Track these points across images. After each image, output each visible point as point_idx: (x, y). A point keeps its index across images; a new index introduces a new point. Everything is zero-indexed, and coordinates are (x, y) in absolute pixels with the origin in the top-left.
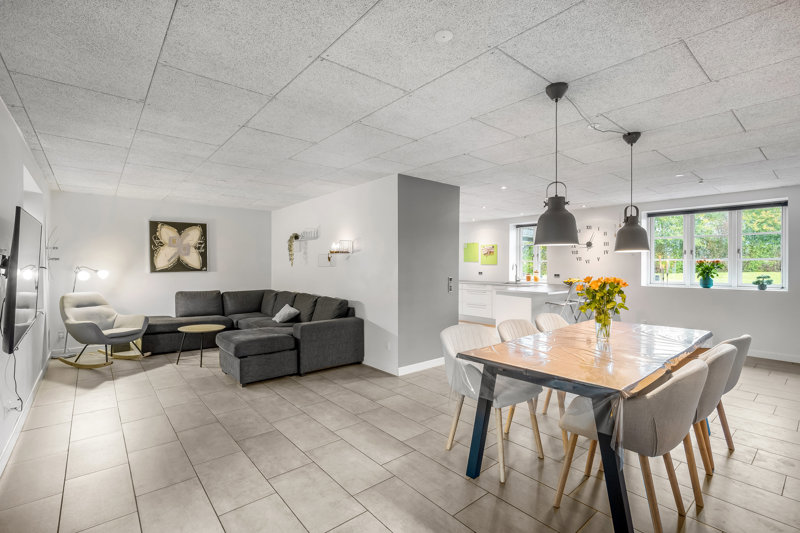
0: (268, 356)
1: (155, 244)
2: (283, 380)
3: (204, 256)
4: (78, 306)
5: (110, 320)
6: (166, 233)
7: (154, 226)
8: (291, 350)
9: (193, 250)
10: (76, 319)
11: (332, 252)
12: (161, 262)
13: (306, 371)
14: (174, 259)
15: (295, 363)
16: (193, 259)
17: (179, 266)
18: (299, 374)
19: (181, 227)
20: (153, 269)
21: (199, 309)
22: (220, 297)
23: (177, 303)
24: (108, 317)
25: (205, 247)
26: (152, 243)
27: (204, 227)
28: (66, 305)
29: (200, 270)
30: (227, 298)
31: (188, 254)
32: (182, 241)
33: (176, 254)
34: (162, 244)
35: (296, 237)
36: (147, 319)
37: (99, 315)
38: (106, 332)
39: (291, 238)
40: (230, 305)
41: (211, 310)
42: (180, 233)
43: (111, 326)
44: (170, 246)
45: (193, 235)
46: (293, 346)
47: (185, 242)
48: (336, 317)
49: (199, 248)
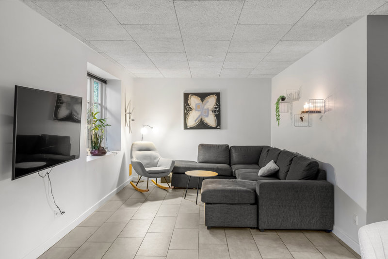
0: (230, 206)
1: (187, 109)
2: (242, 231)
3: (218, 117)
4: (140, 150)
5: (156, 161)
6: (194, 101)
7: (186, 96)
8: (251, 204)
9: (211, 113)
10: (137, 159)
11: (303, 112)
12: (191, 122)
13: (265, 227)
14: (199, 120)
15: (254, 216)
16: (211, 120)
17: (202, 125)
18: (257, 228)
19: (203, 96)
20: (186, 127)
21: (213, 159)
22: (228, 150)
23: (199, 152)
24: (155, 158)
25: (219, 111)
26: (185, 108)
27: (218, 95)
28: (133, 149)
29: (216, 128)
30: (233, 151)
31: (207, 116)
32: (204, 106)
33: (199, 116)
34: (191, 109)
35: (283, 99)
36: (173, 162)
37: (150, 157)
38: (147, 169)
39: (279, 100)
40: (235, 156)
41: (219, 159)
42: (202, 100)
43: (155, 165)
44: (196, 110)
45: (211, 101)
46: (253, 201)
47: (205, 107)
48: (303, 179)
49: (215, 111)
